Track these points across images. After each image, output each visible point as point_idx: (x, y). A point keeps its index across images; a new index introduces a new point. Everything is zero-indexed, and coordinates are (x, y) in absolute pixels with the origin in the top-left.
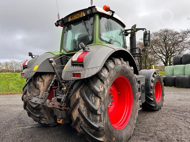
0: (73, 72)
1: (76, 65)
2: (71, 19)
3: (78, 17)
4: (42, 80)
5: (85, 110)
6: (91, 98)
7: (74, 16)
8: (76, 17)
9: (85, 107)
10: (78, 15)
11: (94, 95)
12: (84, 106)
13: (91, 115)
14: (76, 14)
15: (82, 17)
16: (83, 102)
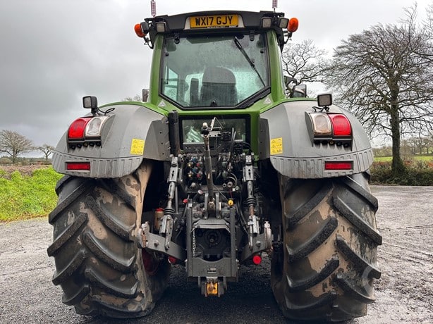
0: (325, 159)
1: (325, 143)
2: (194, 25)
3: (222, 26)
4: (136, 183)
5: (353, 241)
6: (364, 214)
7: (210, 20)
8: (215, 23)
9: (353, 234)
10: (223, 20)
11: (368, 208)
12: (351, 234)
13: (367, 249)
14: (215, 18)
15: (233, 29)
16: (347, 226)
